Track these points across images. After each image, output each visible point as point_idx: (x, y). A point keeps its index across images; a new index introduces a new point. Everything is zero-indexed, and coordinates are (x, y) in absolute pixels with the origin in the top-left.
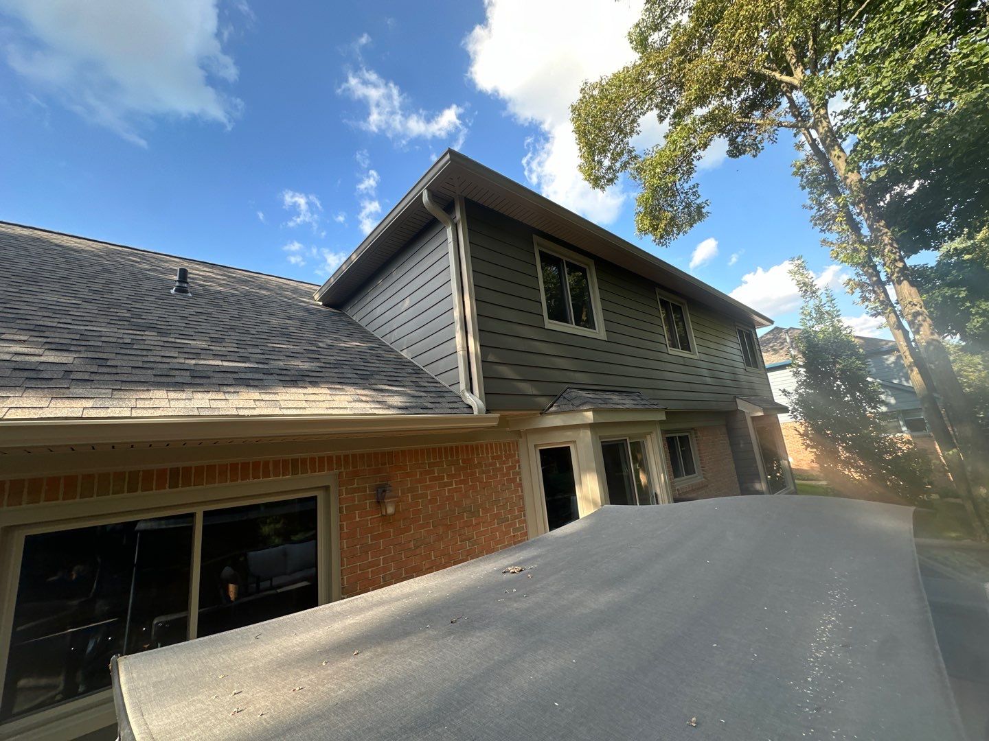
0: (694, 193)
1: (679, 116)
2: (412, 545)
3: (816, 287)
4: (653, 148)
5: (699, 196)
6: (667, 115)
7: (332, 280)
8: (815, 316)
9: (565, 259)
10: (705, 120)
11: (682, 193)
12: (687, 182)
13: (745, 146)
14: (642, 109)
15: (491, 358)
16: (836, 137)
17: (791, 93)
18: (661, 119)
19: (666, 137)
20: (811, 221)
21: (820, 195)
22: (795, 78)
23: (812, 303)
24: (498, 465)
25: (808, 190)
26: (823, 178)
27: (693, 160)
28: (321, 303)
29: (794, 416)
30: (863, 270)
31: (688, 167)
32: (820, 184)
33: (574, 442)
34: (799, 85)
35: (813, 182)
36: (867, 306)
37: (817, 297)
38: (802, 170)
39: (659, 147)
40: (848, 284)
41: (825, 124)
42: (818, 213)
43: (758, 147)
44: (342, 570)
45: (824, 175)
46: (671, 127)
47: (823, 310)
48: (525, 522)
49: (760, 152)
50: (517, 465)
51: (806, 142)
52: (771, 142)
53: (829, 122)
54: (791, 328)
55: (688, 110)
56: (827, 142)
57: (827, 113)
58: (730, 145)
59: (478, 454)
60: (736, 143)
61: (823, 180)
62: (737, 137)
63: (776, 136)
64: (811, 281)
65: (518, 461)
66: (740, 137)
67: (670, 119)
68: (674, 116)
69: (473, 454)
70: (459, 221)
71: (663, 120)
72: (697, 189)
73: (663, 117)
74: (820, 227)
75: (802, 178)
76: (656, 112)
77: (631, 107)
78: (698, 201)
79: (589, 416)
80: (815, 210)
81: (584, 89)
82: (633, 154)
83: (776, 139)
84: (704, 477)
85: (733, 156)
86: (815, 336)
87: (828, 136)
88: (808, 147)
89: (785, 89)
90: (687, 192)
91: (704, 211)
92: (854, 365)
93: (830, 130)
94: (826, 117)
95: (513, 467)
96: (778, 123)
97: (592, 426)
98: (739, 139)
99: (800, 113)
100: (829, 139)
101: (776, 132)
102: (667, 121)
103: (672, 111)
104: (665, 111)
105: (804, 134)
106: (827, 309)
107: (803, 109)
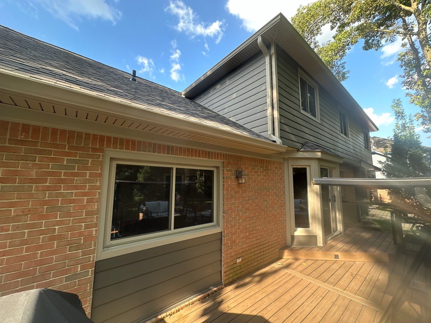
0: (343, 67)
1: (343, 26)
2: (247, 198)
3: (405, 114)
4: (327, 42)
5: (345, 68)
6: (335, 26)
7: (194, 84)
8: (401, 128)
9: (308, 82)
10: (358, 29)
11: (337, 66)
12: (340, 61)
13: (373, 45)
14: (324, 22)
15: (282, 121)
16: (428, 41)
17: (405, 17)
18: (332, 28)
19: (334, 37)
20: (402, 84)
21: (409, 71)
22: (412, 8)
23: (400, 122)
24: (277, 171)
25: (404, 67)
26: (414, 62)
27: (346, 50)
28: (184, 96)
29: (383, 173)
30: (426, 110)
31: (343, 53)
32: (411, 65)
33: (310, 166)
34: (413, 11)
35: (408, 64)
36: (424, 127)
37: (404, 119)
38: (403, 58)
39: (330, 42)
40: (416, 116)
41: (424, 33)
42: (407, 80)
43: (379, 45)
44: (224, 203)
45: (414, 61)
46: (337, 33)
47: (406, 125)
48: (284, 198)
49: (379, 48)
50: (283, 173)
51: (408, 43)
52: (391, 41)
53: (426, 33)
54: (374, 137)
55: (348, 24)
56: (423, 43)
57: (426, 28)
58: (365, 44)
59: (270, 165)
60: (369, 43)
61: (414, 63)
62: (369, 40)
63: (394, 39)
64: (403, 111)
65: (284, 171)
66: (371, 40)
67: (338, 28)
68: (339, 27)
69: (269, 164)
70: (273, 54)
71: (333, 28)
72: (344, 65)
73: (333, 27)
74: (407, 87)
75: (402, 61)
76: (330, 24)
77: (319, 21)
78: (344, 71)
79: (319, 155)
80: (406, 78)
81: (299, 9)
82: (317, 44)
83: (394, 40)
84: (344, 194)
85: (366, 49)
86: (400, 138)
87: (425, 40)
88: (408, 46)
89: (402, 14)
90: (339, 66)
91: (346, 76)
92: (418, 153)
93: (426, 37)
94: (425, 29)
95: (281, 174)
96: (397, 32)
97: (319, 159)
98: (370, 41)
99: (408, 28)
100: (425, 41)
101: (395, 36)
102: (336, 29)
103: (339, 24)
104: (335, 24)
105: (408, 39)
106: (408, 125)
107: (410, 26)
